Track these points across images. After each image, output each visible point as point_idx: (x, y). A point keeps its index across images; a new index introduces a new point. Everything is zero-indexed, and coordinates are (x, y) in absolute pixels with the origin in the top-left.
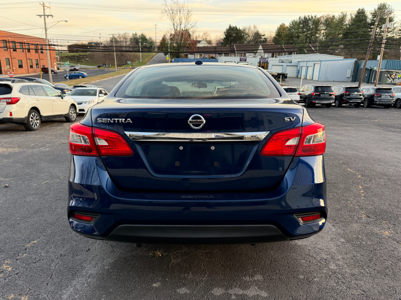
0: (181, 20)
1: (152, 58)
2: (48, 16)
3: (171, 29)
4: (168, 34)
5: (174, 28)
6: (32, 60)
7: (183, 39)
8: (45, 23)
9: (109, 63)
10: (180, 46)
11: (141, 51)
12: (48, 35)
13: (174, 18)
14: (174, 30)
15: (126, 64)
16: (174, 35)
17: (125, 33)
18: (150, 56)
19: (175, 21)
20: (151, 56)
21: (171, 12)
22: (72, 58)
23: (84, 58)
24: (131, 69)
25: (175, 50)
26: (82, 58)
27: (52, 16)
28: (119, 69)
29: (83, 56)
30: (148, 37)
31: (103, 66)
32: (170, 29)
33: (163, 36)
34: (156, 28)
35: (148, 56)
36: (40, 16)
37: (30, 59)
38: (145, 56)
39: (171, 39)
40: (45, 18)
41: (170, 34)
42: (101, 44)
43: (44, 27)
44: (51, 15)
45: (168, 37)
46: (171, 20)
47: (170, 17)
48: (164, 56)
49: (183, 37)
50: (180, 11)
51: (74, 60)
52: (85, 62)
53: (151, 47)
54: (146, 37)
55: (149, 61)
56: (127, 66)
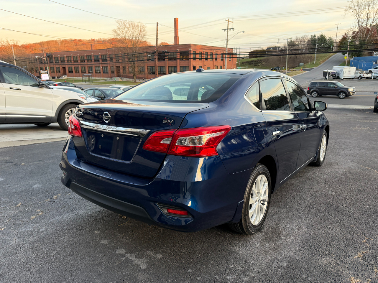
0: (369, 15)
1: (328, 59)
2: (230, 29)
3: (355, 26)
4: (350, 32)
5: (358, 25)
6: (217, 66)
7: (369, 36)
8: (227, 36)
9: (283, 66)
10: (363, 44)
11: (316, 52)
12: (228, 45)
13: (360, 14)
14: (358, 27)
15: (299, 66)
16: (357, 32)
17: (305, 36)
18: (326, 56)
19: (361, 17)
20: (328, 57)
21: (357, 8)
22: (251, 63)
23: (261, 62)
24: (302, 70)
25: (356, 49)
26: (259, 62)
27: (234, 29)
28: (290, 71)
29: (261, 60)
30: (327, 38)
31: (276, 69)
32: (353, 26)
33: (344, 34)
34: (338, 27)
35: (324, 56)
36: (225, 30)
37: (216, 66)
38: (320, 57)
39: (353, 37)
40: (228, 31)
41: (352, 31)
42: (279, 49)
43: (226, 39)
44: (232, 29)
45: (350, 35)
46: (356, 16)
47: (355, 13)
48: (342, 55)
49: (369, 34)
50: (369, 6)
51: (252, 65)
52: (261, 66)
53: (329, 47)
54: (326, 38)
55: (323, 62)
56: (299, 68)
